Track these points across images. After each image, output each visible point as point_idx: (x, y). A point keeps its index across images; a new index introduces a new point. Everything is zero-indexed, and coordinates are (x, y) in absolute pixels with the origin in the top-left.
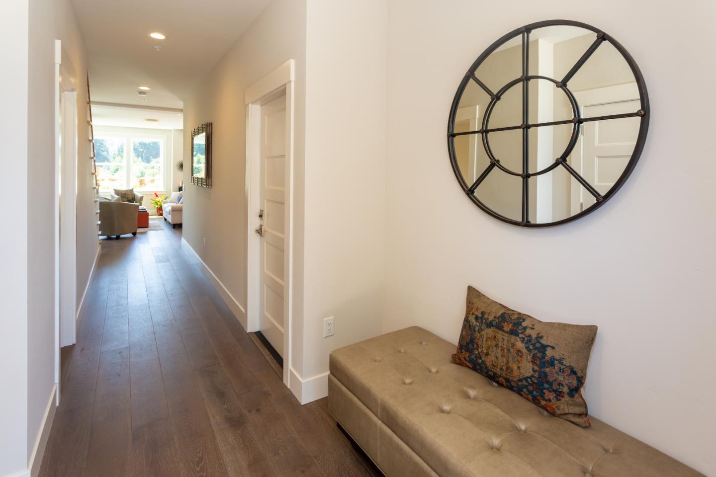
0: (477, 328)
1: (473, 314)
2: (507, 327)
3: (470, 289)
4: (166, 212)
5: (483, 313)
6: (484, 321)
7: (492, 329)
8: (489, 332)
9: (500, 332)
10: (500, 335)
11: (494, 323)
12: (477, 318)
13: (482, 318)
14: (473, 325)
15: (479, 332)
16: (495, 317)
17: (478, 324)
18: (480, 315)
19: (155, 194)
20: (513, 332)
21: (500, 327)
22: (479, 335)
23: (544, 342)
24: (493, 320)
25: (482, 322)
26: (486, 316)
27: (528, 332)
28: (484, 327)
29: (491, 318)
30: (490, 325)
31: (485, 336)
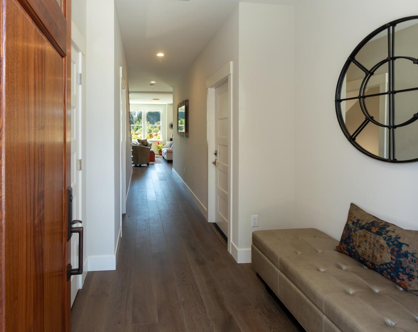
0: (353, 229)
1: (351, 220)
2: (374, 230)
3: (352, 205)
4: (164, 153)
5: (358, 220)
6: (358, 225)
7: (363, 230)
8: (362, 232)
9: (369, 233)
10: (368, 234)
11: (365, 226)
12: (353, 223)
13: (357, 223)
14: (350, 227)
15: (354, 232)
16: (367, 223)
17: (354, 227)
18: (356, 221)
19: (158, 143)
20: (379, 233)
21: (369, 229)
22: (354, 234)
23: (401, 241)
24: (365, 225)
25: (357, 226)
26: (360, 222)
27: (389, 234)
28: (358, 228)
29: (363, 223)
30: (362, 228)
31: (358, 235)
